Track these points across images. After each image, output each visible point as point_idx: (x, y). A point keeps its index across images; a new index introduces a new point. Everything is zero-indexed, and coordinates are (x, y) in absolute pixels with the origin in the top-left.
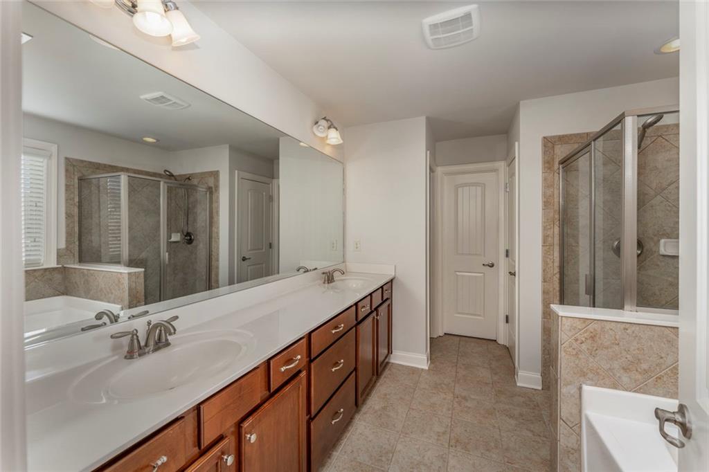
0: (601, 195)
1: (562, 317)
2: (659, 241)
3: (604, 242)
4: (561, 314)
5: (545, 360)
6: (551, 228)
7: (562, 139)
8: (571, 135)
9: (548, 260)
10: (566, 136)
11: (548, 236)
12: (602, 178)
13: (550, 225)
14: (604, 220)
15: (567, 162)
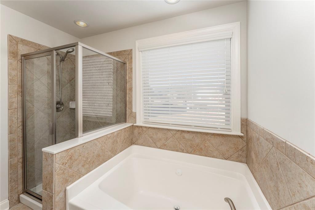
0: (47, 80)
1: (55, 154)
2: (69, 103)
3: (48, 104)
4: (55, 152)
5: (12, 187)
6: (15, 97)
7: (24, 42)
8: (30, 41)
9: (14, 118)
10: (26, 41)
11: (13, 102)
12: (47, 71)
13: (14, 95)
14: (48, 93)
15: (26, 57)
